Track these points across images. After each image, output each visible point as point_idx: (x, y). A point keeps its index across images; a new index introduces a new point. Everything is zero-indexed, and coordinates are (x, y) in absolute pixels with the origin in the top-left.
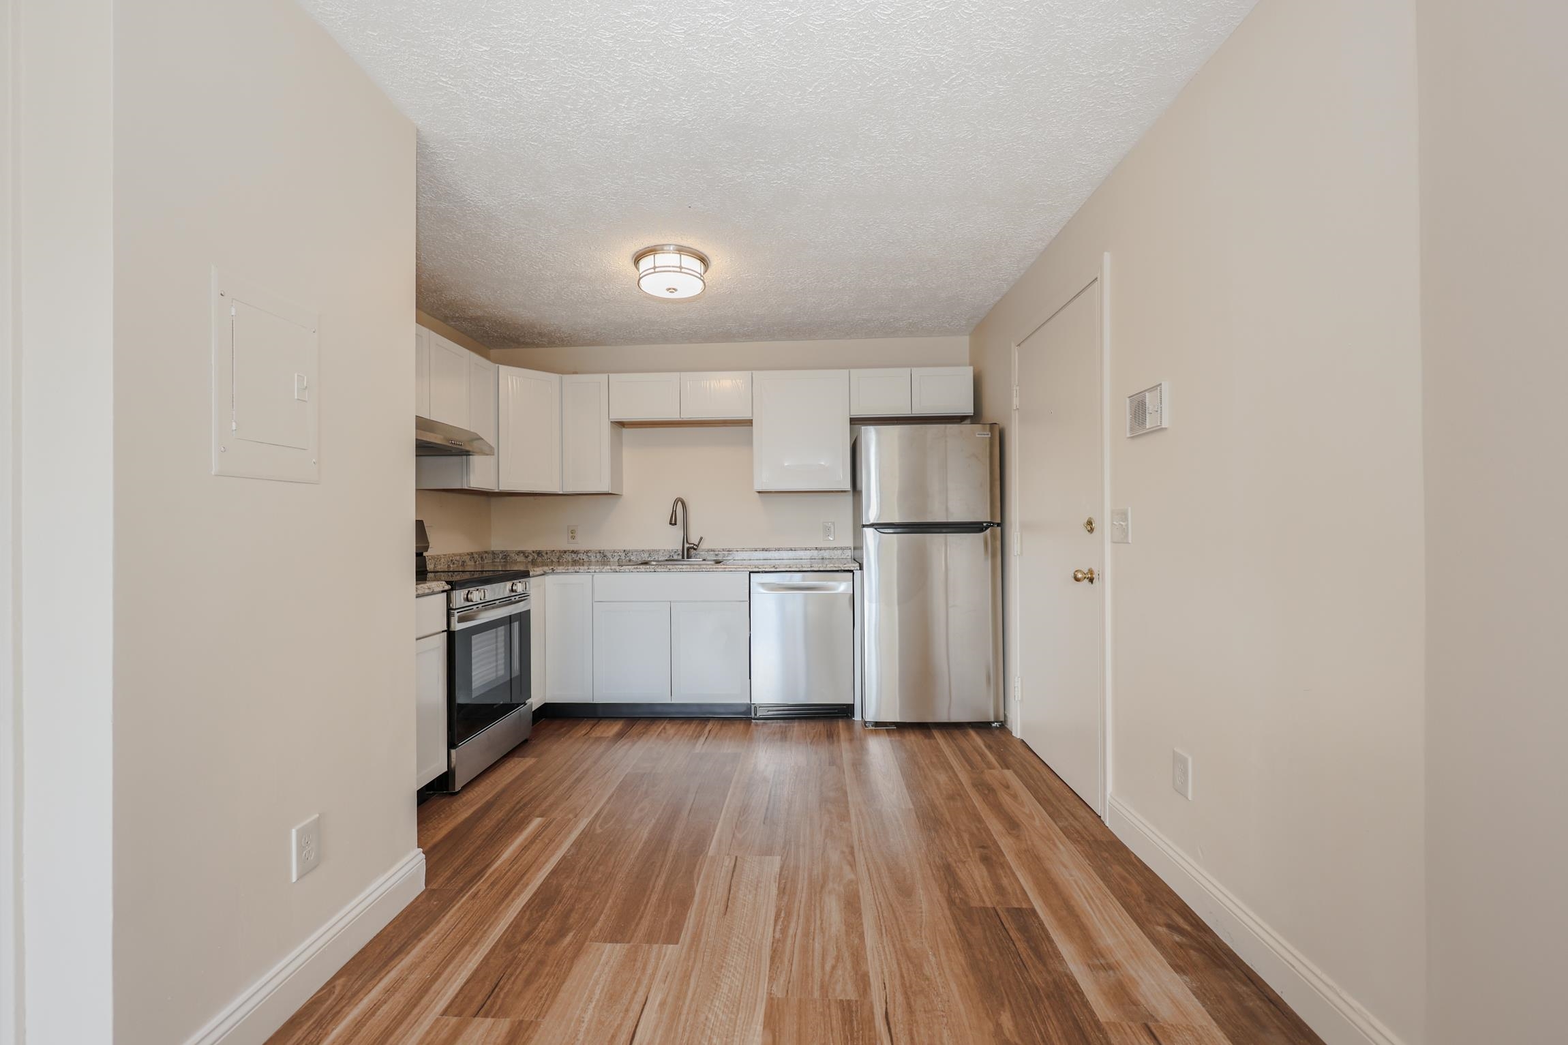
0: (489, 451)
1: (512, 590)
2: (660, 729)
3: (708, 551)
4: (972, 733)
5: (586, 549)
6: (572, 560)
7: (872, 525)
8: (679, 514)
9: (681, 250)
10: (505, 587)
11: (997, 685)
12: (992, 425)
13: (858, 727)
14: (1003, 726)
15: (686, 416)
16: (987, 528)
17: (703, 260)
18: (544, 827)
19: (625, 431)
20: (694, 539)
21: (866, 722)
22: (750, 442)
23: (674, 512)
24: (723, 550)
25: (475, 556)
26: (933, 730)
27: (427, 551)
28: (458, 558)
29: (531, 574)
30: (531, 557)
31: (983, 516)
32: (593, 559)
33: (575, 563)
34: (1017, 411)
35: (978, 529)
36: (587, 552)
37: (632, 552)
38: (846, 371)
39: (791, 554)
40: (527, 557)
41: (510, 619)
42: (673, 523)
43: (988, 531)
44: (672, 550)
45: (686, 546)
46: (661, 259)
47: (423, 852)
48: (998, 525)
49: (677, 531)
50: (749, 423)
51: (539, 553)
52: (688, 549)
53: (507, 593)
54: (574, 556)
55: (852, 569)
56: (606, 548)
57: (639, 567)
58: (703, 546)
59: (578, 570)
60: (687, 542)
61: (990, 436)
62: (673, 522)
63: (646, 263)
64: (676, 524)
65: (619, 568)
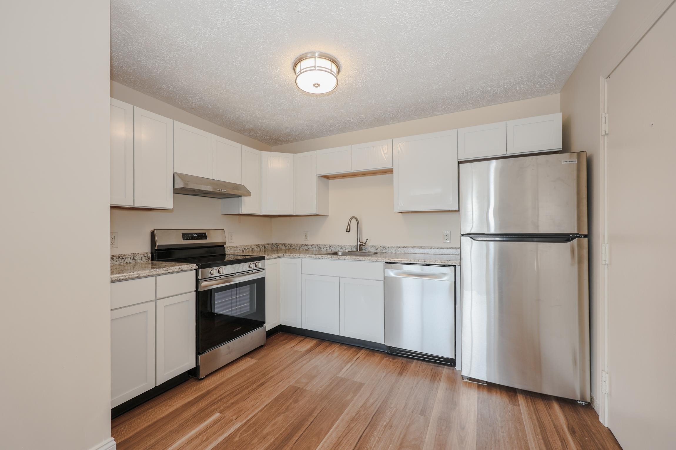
0: (249, 194)
1: (249, 267)
2: (331, 352)
3: (368, 248)
4: (556, 407)
5: (312, 243)
6: (305, 249)
7: (469, 235)
10: (244, 266)
11: (583, 370)
12: (579, 154)
13: (458, 379)
14: (589, 406)
15: (355, 170)
16: (572, 239)
17: (334, 61)
18: (219, 420)
19: (331, 182)
21: (463, 376)
23: (349, 225)
25: (260, 246)
26: (518, 395)
27: (225, 244)
28: (249, 247)
29: (266, 258)
30: (287, 247)
31: (570, 228)
34: (606, 137)
35: (565, 239)
36: (312, 245)
38: (455, 131)
39: (422, 251)
43: (575, 241)
44: (353, 246)
45: (359, 243)
46: (304, 64)
47: (115, 440)
48: (585, 236)
49: (353, 235)
50: (392, 170)
51: (291, 245)
52: (360, 246)
54: (306, 247)
55: (454, 264)
56: (320, 243)
57: (324, 256)
59: (294, 256)
60: (360, 241)
61: (576, 162)
62: (348, 230)
63: (297, 69)
64: (349, 232)
65: (313, 256)
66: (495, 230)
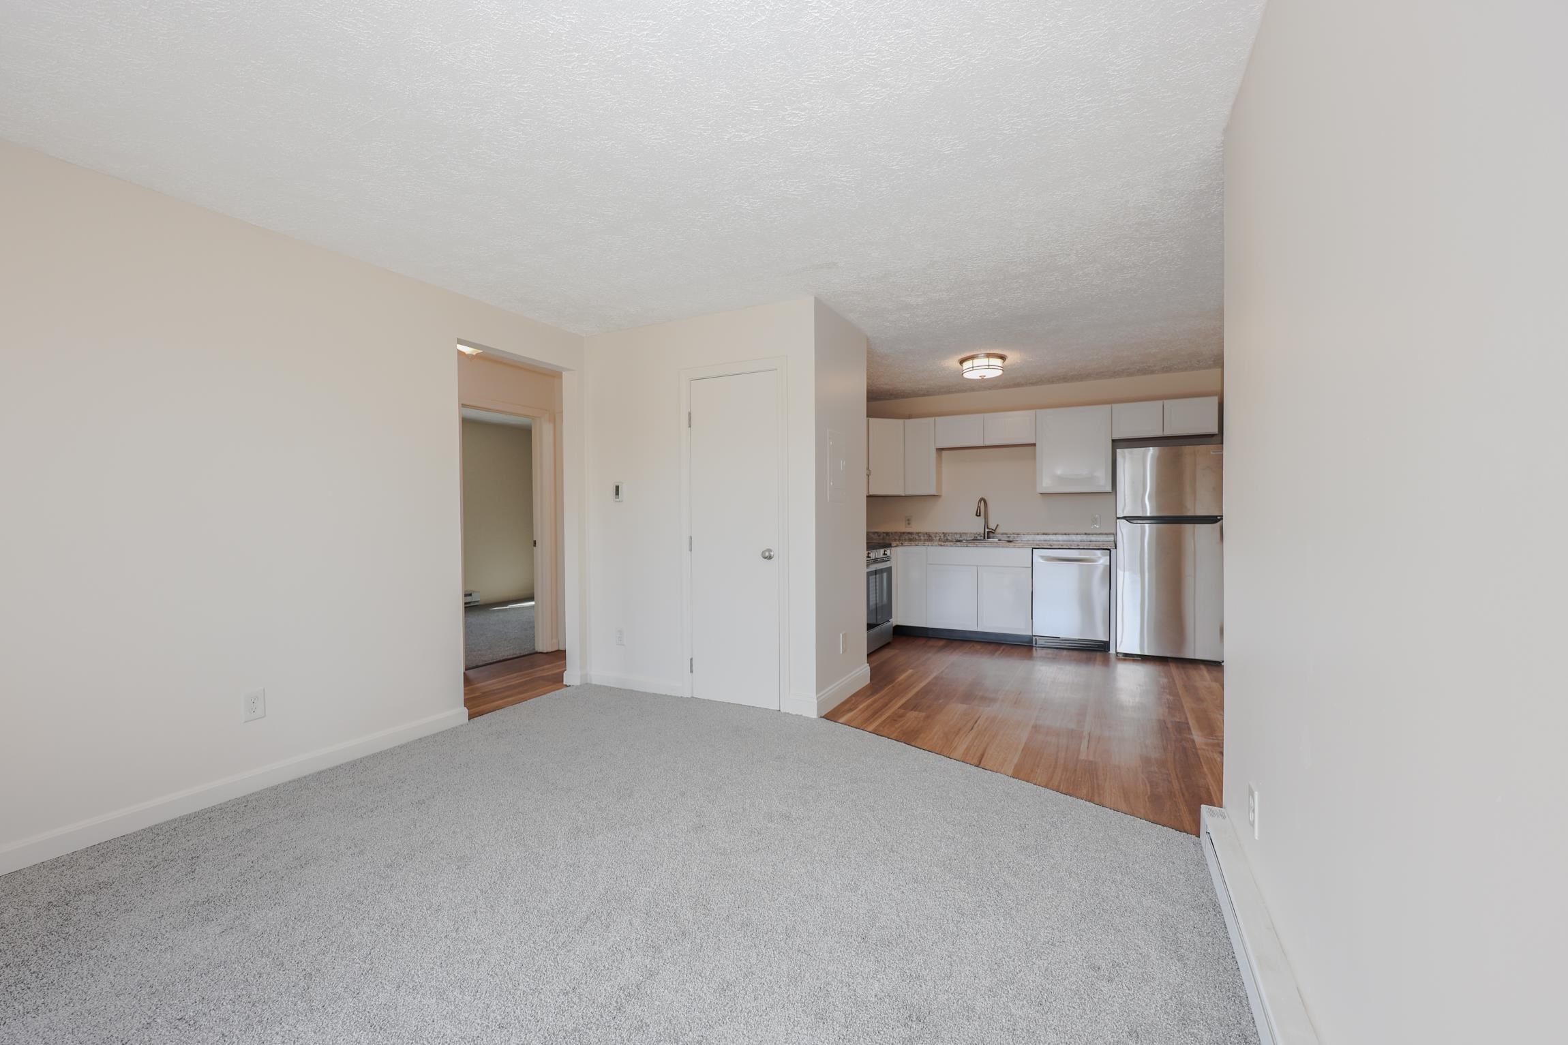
1: (884, 554)
2: (970, 646)
3: (1003, 534)
5: (917, 531)
6: (910, 538)
7: (1124, 518)
8: (982, 509)
9: (989, 356)
10: (880, 552)
13: (1113, 658)
15: (987, 443)
16: (1209, 521)
17: (1003, 358)
20: (992, 526)
21: (1117, 653)
22: (1034, 457)
23: (979, 507)
24: (1014, 534)
29: (891, 545)
30: (882, 536)
32: (922, 538)
33: (910, 540)
35: (1212, 521)
36: (918, 533)
37: (949, 534)
38: (1109, 406)
39: (1065, 538)
40: (879, 536)
41: (882, 571)
42: (978, 515)
43: (1210, 523)
44: (977, 533)
45: (987, 530)
46: (977, 362)
49: (981, 520)
50: (1034, 445)
51: (887, 534)
52: (988, 532)
53: (882, 556)
54: (910, 536)
55: (1109, 548)
56: (930, 531)
57: (954, 543)
58: (998, 531)
59: (917, 544)
60: (988, 528)
63: (967, 365)
64: (980, 515)
65: (943, 544)
66: (1150, 513)
